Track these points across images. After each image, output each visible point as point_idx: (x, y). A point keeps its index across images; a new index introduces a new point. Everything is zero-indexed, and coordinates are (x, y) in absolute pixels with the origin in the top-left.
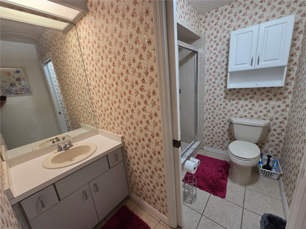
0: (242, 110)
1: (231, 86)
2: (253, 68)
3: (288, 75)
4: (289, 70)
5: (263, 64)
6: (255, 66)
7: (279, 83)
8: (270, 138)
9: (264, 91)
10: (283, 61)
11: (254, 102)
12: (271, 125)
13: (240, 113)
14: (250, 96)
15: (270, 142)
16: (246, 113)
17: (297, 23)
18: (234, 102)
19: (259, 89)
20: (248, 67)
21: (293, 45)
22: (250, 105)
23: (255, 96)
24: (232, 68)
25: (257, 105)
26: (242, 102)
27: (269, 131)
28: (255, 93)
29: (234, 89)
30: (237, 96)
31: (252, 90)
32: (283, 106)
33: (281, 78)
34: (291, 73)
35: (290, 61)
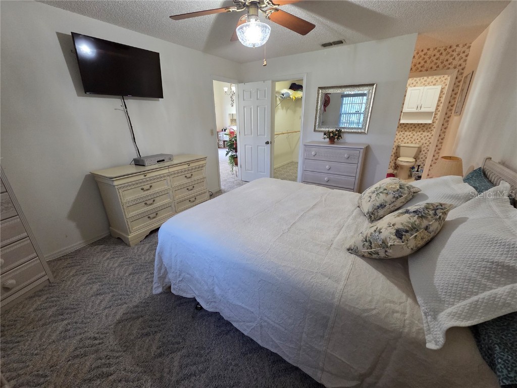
0: (406, 138)
1: (402, 122)
2: (417, 111)
3: (435, 117)
4: (436, 114)
5: (423, 110)
6: (419, 110)
7: (430, 121)
8: (421, 156)
9: (421, 126)
10: (433, 109)
11: (414, 133)
12: (422, 147)
13: (405, 141)
14: (412, 129)
15: (420, 159)
16: (408, 141)
17: (442, 89)
18: (402, 133)
19: (418, 124)
20: (414, 110)
21: (439, 100)
22: (412, 135)
23: (416, 129)
24: (405, 110)
25: (416, 135)
26: (407, 133)
27: (421, 152)
28: (415, 127)
29: (403, 124)
30: (404, 129)
31: (414, 125)
32: (430, 136)
33: (431, 119)
34: (437, 116)
35: (437, 109)
